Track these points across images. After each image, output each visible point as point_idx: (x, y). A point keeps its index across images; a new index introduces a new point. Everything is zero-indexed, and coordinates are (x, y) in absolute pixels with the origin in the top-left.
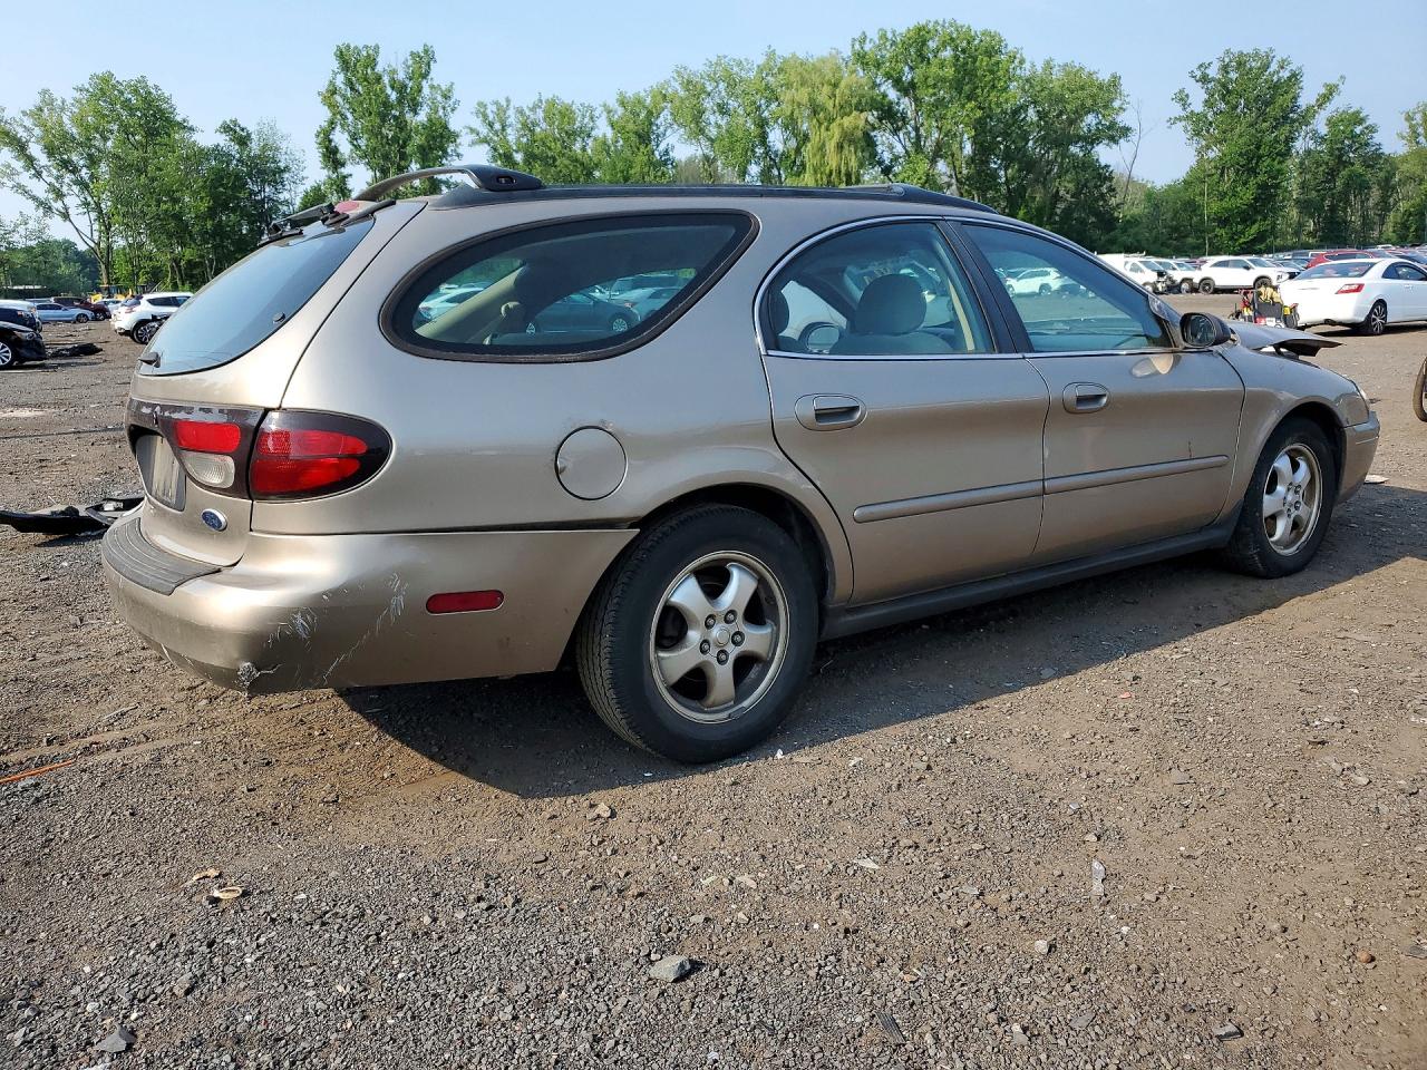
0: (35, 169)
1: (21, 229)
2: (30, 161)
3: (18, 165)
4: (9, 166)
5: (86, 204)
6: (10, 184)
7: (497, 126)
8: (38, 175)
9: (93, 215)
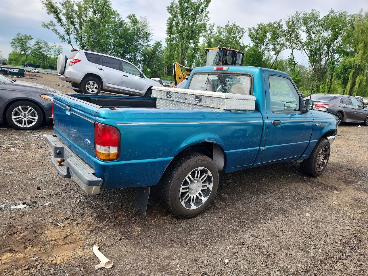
0: (61, 23)
1: (54, 48)
2: (60, 20)
3: (55, 21)
4: (52, 22)
5: (76, 38)
6: (52, 28)
7: (209, 32)
8: (62, 25)
9: (78, 43)
